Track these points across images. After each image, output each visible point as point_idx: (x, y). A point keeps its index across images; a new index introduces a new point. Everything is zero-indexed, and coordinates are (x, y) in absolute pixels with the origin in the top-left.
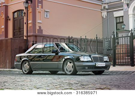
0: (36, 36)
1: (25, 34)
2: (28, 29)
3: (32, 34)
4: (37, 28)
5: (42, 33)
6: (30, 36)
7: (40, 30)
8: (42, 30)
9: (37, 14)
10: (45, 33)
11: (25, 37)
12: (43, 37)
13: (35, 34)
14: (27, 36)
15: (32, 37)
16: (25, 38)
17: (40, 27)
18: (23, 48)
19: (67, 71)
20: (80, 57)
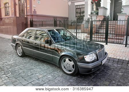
0: (32, 15)
1: (26, 14)
2: (27, 11)
4: (33, 10)
5: (36, 14)
6: (28, 15)
7: (35, 12)
13: (31, 14)
14: (27, 15)
17: (35, 10)
18: (25, 23)
19: (65, 69)
20: (85, 56)
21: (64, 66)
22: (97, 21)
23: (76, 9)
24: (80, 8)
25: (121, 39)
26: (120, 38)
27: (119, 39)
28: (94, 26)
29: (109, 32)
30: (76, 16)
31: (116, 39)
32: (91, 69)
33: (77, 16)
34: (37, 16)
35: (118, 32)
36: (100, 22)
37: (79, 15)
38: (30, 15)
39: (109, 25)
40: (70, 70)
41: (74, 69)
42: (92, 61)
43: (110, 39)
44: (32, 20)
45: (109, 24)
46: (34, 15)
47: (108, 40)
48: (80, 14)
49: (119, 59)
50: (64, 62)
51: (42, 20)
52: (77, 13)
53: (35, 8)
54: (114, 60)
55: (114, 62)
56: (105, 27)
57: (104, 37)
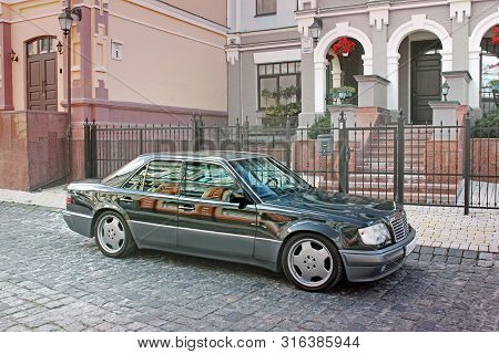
0: (92, 106)
2: (72, 86)
3: (81, 100)
4: (96, 84)
5: (107, 98)
6: (76, 105)
7: (102, 91)
8: (107, 90)
9: (95, 49)
10: (113, 97)
11: (64, 106)
12: (110, 107)
13: (89, 101)
14: (70, 105)
15: (82, 109)
16: (61, 109)
17: (101, 82)
18: (60, 136)
19: (300, 274)
20: (360, 231)
21: (296, 267)
22: (363, 129)
23: (259, 78)
24: (277, 76)
25: (448, 191)
26: (445, 186)
27: (441, 191)
28: (351, 146)
29: (407, 167)
30: (260, 109)
31: (433, 191)
32: (381, 264)
33: (264, 109)
34: (111, 107)
35: (437, 165)
36: (367, 133)
37: (272, 102)
38: (84, 104)
39: (407, 144)
40: (315, 275)
41: (330, 272)
42: (379, 242)
43: (411, 190)
44: (94, 127)
45: (407, 137)
46: (100, 105)
47: (405, 194)
48: (278, 101)
49: (448, 249)
50: (297, 253)
51: (141, 125)
52: (262, 93)
53: (101, 76)
54: (433, 252)
55: (436, 258)
56: (391, 151)
57: (391, 184)
